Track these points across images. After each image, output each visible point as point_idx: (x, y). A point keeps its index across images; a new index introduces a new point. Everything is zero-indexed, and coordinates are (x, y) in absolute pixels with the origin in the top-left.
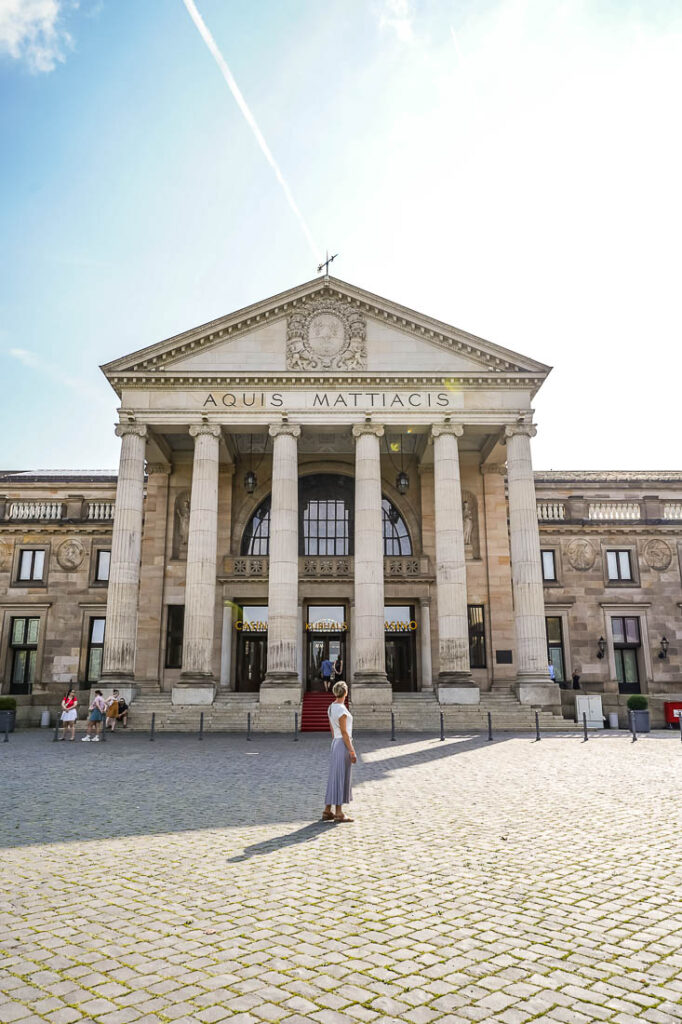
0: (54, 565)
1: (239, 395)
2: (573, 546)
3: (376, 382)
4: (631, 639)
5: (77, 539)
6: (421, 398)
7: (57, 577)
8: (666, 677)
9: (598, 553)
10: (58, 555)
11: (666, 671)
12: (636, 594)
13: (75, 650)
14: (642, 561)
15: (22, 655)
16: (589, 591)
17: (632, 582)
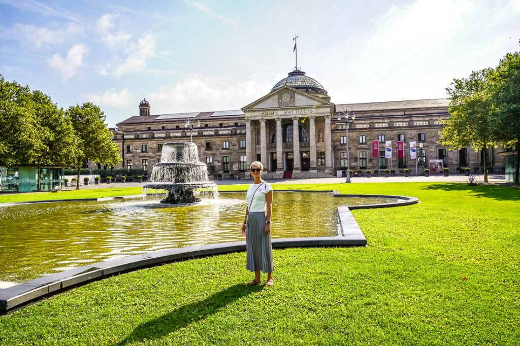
0: (231, 145)
1: (269, 112)
2: (351, 135)
3: (297, 108)
4: (364, 157)
5: (235, 139)
6: (306, 111)
7: (232, 147)
8: (371, 165)
9: (357, 137)
10: (231, 142)
11: (372, 164)
12: (366, 146)
13: (237, 163)
14: (368, 138)
15: (226, 165)
16: (355, 146)
17: (365, 144)
